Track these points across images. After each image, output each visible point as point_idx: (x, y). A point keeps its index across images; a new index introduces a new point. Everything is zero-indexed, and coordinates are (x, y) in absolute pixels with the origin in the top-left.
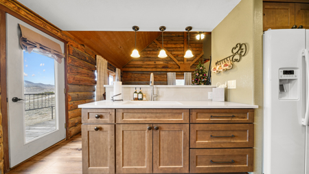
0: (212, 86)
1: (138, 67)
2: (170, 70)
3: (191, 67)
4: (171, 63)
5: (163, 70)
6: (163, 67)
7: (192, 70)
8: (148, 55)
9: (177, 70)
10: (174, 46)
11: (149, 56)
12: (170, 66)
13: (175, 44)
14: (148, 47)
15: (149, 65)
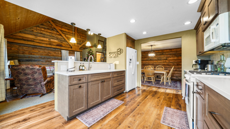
0: (107, 62)
1: (28, 41)
2: (64, 48)
3: (80, 49)
4: (65, 43)
5: (58, 47)
6: (57, 45)
7: (80, 50)
8: (41, 32)
9: (70, 49)
10: (67, 31)
11: (44, 33)
12: (64, 45)
13: (68, 30)
14: (42, 24)
15: (42, 40)
